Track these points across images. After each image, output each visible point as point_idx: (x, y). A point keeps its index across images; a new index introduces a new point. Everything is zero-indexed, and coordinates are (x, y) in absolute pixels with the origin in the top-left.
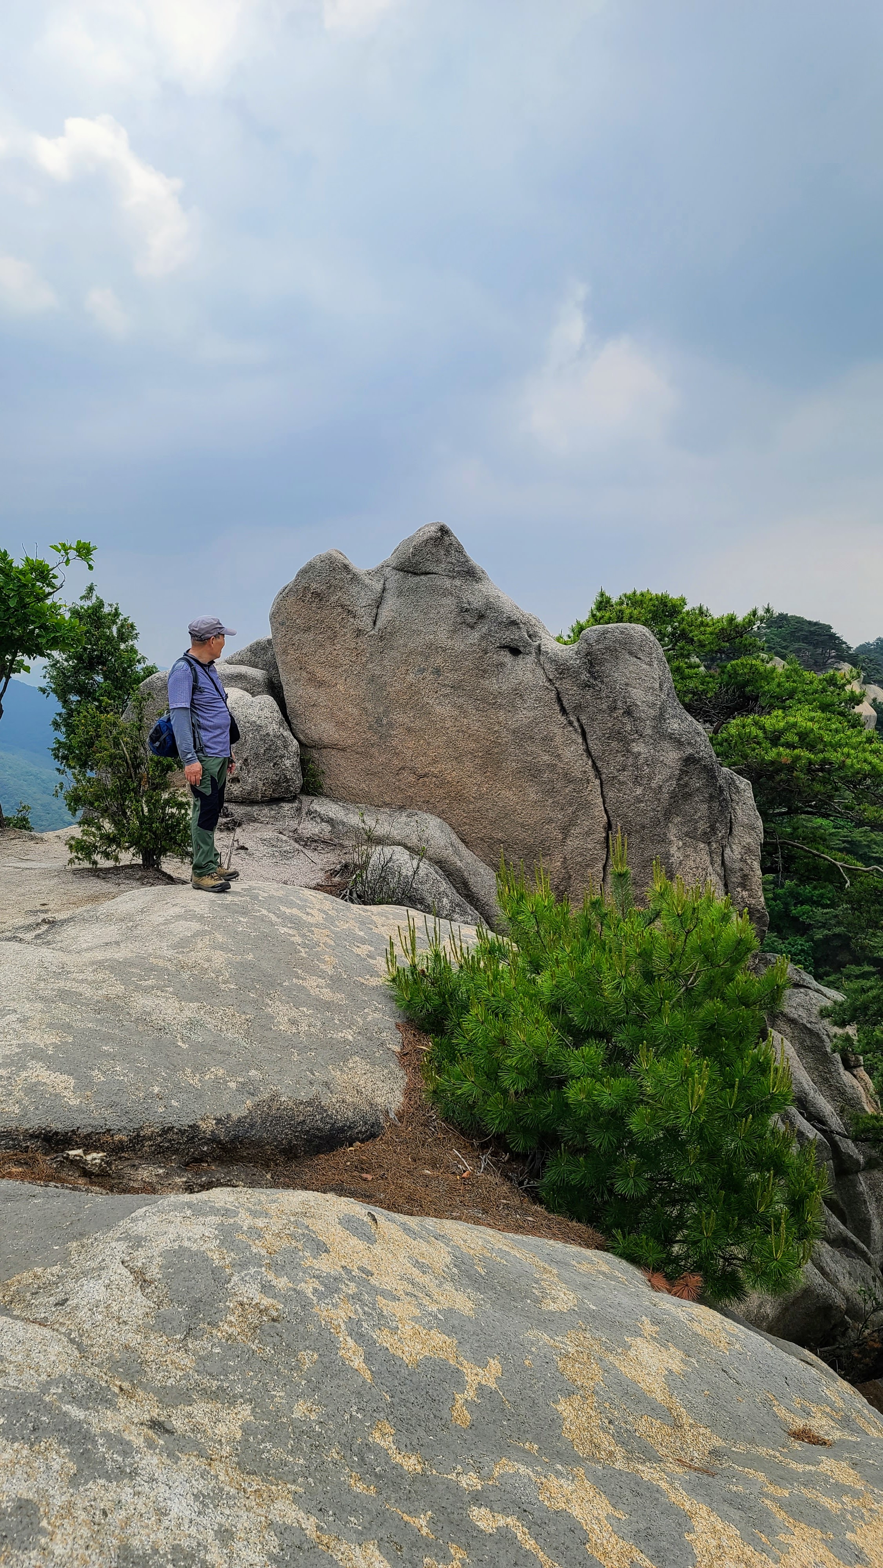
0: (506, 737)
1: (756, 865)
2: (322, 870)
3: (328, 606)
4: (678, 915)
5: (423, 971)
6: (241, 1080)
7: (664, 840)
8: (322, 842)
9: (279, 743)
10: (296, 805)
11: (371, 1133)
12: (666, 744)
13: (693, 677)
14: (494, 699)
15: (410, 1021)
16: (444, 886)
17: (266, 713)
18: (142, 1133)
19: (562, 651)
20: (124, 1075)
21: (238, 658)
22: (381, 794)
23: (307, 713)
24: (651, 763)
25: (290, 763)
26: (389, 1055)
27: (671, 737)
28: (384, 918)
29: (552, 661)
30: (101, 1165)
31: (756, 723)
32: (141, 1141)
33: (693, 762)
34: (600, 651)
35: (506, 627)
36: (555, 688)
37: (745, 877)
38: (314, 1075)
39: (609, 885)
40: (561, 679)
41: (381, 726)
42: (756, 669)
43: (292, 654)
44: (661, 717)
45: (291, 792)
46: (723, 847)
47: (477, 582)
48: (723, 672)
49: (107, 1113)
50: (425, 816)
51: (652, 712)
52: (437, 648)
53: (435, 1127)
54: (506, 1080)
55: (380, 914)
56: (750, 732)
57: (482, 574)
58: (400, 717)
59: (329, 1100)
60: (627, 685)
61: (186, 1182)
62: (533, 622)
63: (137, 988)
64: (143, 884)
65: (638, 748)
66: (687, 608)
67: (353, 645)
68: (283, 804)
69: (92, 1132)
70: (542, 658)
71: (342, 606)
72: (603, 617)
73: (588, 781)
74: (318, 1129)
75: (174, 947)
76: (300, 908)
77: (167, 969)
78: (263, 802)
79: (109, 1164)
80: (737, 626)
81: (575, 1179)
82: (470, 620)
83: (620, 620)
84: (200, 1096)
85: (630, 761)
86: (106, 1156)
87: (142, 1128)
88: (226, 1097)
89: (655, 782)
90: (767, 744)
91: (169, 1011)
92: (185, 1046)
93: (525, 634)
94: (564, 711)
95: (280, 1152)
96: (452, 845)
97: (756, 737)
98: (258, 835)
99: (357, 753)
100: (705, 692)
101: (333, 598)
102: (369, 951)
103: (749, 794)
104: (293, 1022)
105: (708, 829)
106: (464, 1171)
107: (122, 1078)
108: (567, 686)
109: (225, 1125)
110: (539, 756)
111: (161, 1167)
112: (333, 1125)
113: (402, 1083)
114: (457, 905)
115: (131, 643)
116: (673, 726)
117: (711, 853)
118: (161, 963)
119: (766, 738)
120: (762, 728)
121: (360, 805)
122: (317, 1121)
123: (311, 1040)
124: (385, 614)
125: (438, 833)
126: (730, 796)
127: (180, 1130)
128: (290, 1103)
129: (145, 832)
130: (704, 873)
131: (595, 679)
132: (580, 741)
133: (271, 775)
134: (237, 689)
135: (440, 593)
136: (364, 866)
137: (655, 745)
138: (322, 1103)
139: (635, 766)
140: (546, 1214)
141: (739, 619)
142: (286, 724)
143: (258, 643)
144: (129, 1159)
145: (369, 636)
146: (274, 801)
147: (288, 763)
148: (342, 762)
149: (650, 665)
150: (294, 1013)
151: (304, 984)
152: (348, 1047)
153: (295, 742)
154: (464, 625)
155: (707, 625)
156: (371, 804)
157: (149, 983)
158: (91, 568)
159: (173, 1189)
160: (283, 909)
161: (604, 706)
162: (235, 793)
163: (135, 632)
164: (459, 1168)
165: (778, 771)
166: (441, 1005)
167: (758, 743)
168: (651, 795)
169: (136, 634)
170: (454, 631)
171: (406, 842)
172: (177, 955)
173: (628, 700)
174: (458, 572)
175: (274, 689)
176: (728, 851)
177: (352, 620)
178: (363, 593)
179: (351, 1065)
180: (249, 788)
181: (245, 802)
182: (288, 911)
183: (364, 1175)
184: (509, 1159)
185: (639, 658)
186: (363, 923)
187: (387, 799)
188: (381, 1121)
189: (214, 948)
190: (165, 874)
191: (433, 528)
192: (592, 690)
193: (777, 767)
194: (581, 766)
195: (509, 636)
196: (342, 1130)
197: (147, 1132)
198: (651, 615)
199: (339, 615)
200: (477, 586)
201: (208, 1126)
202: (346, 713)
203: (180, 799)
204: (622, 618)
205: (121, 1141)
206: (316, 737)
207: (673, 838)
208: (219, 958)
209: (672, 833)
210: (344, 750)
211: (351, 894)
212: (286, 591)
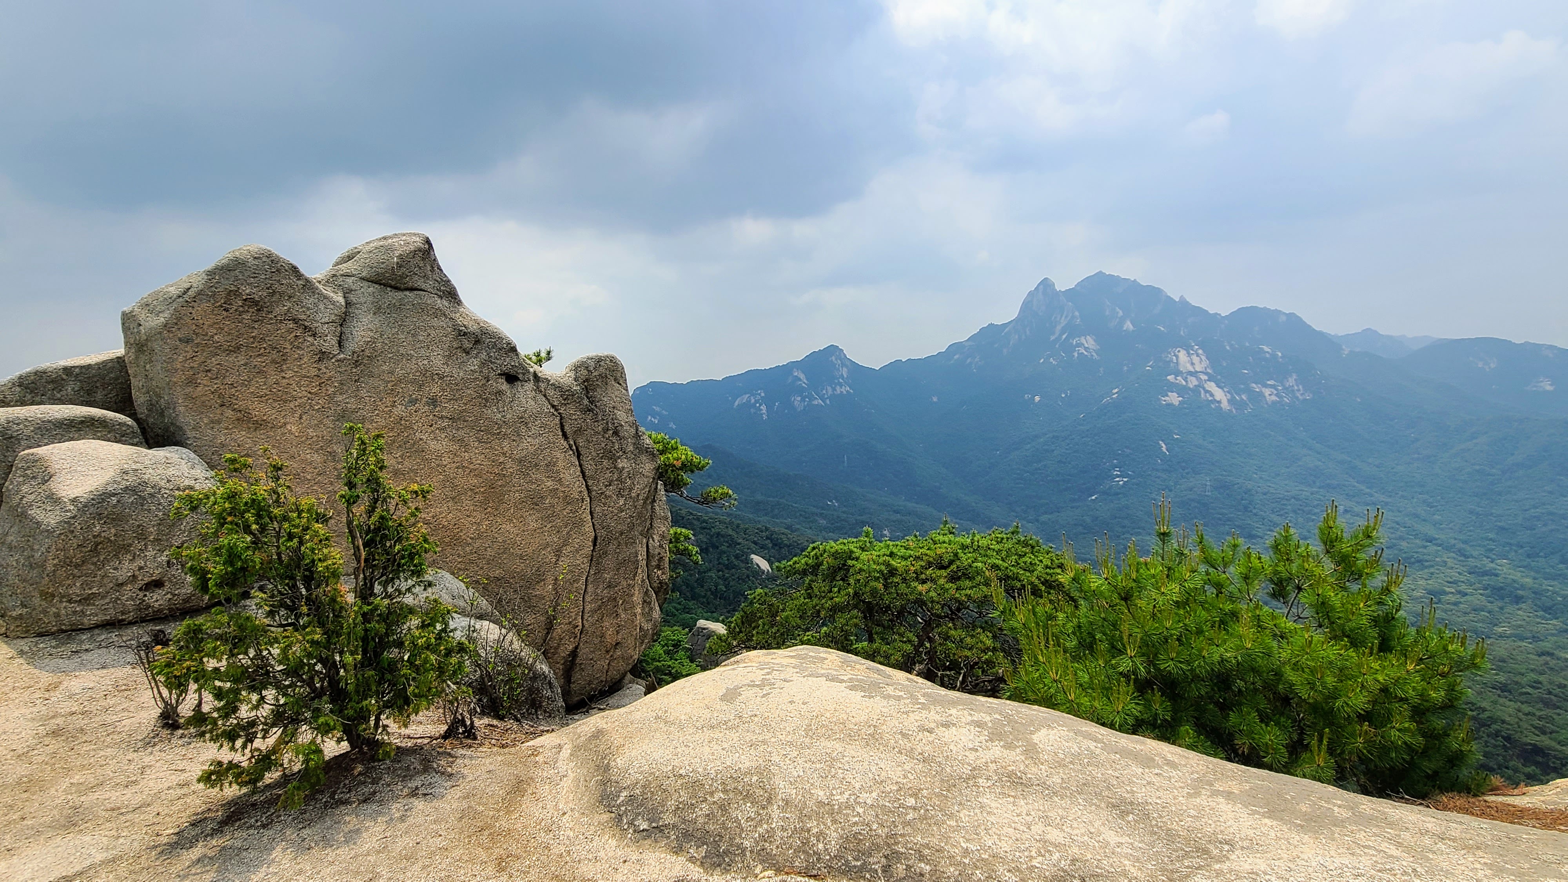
0: (511, 467)
3: (271, 319)
7: (635, 541)
14: (498, 428)
29: (553, 388)
34: (596, 378)
35: (506, 354)
37: (661, 559)
40: (564, 405)
46: (648, 539)
47: (459, 302)
52: (431, 375)
60: (613, 408)
65: (622, 464)
67: (314, 372)
70: (542, 385)
71: (295, 321)
82: (467, 345)
85: (615, 477)
89: (634, 492)
94: (565, 435)
103: (664, 492)
108: (571, 411)
110: (542, 483)
124: (357, 333)
131: (592, 403)
132: (577, 463)
135: (435, 312)
137: (634, 459)
139: (619, 479)
145: (337, 361)
154: (459, 350)
161: (600, 428)
170: (450, 357)
173: (615, 421)
174: (443, 292)
177: (309, 339)
178: (321, 306)
191: (416, 239)
192: (591, 414)
194: (577, 488)
195: (507, 363)
199: (290, 331)
200: (461, 307)
207: (638, 538)
209: (638, 534)
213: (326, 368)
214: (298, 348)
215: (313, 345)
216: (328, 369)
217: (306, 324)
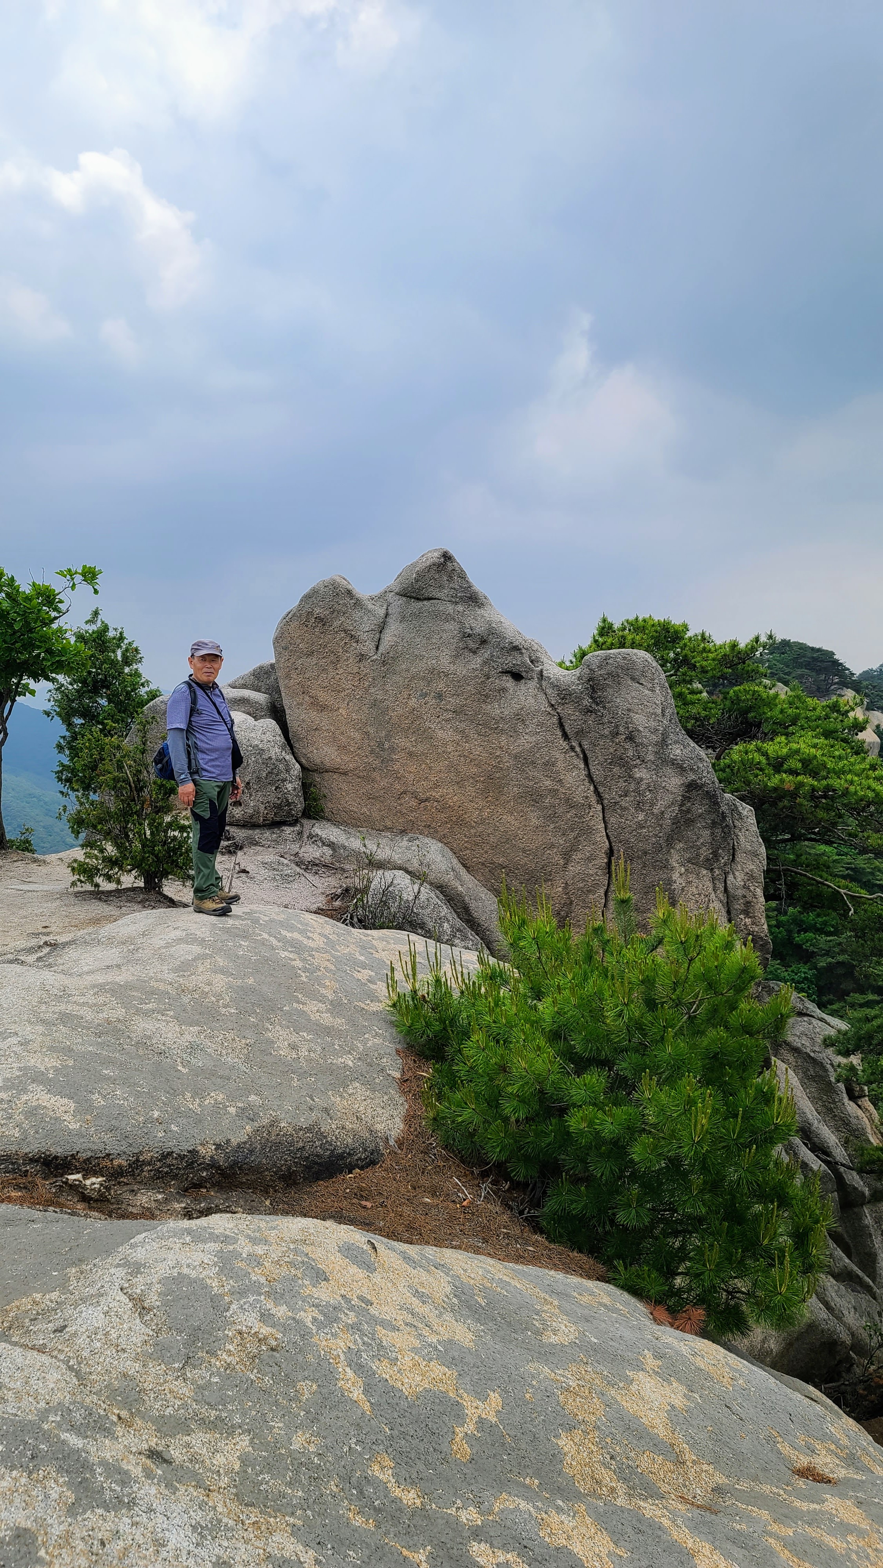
0: (508, 762)
1: (759, 892)
2: (323, 894)
3: (331, 631)
4: (681, 942)
5: (424, 997)
6: (240, 1105)
7: (666, 866)
8: (324, 866)
9: (281, 767)
10: (298, 828)
11: (370, 1160)
12: (669, 771)
13: (695, 703)
14: (495, 723)
15: (410, 1047)
16: (445, 911)
17: (269, 736)
18: (141, 1158)
19: (564, 676)
20: (125, 1099)
21: (241, 682)
22: (383, 818)
23: (309, 737)
24: (654, 788)
25: (292, 786)
26: (389, 1081)
27: (673, 762)
28: (384, 943)
29: (554, 686)
30: (100, 1190)
31: (759, 750)
32: (141, 1166)
33: (696, 788)
34: (603, 677)
35: (508, 653)
36: (557, 713)
37: (748, 904)
38: (313, 1100)
39: (611, 911)
40: (563, 704)
41: (383, 750)
42: (759, 695)
43: (295, 679)
44: (663, 743)
45: (293, 816)
46: (726, 874)
47: (480, 608)
48: (725, 698)
49: (106, 1137)
50: (427, 840)
51: (654, 738)
52: (439, 673)
53: (435, 1155)
54: (508, 1107)
55: (381, 939)
56: (753, 758)
57: (484, 600)
58: (401, 741)
59: (328, 1126)
60: (629, 710)
61: (185, 1208)
62: (536, 647)
63: (138, 1012)
64: (144, 907)
65: (640, 773)
66: (689, 634)
67: (356, 670)
68: (285, 828)
69: (92, 1156)
70: (544, 683)
71: (345, 631)
72: (605, 642)
73: (590, 807)
74: (317, 1156)
75: (176, 970)
76: (301, 932)
77: (168, 993)
78: (264, 826)
79: (108, 1189)
80: (739, 653)
81: (576, 1208)
82: (472, 645)
83: (622, 645)
84: (200, 1121)
85: (633, 786)
86: (105, 1181)
87: (141, 1153)
88: (225, 1122)
89: (657, 807)
90: (769, 771)
91: (170, 1035)
92: (185, 1071)
93: (528, 659)
94: (565, 736)
95: (279, 1178)
96: (453, 870)
97: (759, 763)
98: (259, 858)
99: (359, 777)
100: (707, 718)
101: (337, 623)
102: (370, 976)
103: (752, 820)
104: (293, 1047)
105: (711, 856)
106: (465, 1200)
107: (122, 1102)
108: (568, 711)
109: (224, 1150)
110: (540, 781)
111: (159, 1192)
112: (332, 1151)
113: (402, 1110)
114: (458, 931)
115: (135, 667)
116: (676, 751)
117: (713, 879)
118: (162, 986)
119: (769, 764)
120: (765, 754)
121: (361, 829)
122: (316, 1147)
123: (311, 1065)
124: (388, 638)
125: (439, 858)
126: (733, 822)
127: (179, 1155)
128: (290, 1129)
129: (147, 855)
130: (707, 899)
131: (597, 704)
132: (582, 766)
133: (273, 798)
134: (240, 713)
135: (443, 618)
136: (365, 890)
137: (657, 770)
138: (322, 1130)
139: (637, 791)
140: (547, 1243)
141: (742, 646)
142: (288, 748)
143: (261, 668)
144: (128, 1184)
145: (372, 661)
146: (275, 824)
147: (290, 786)
148: (344, 786)
149: (652, 691)
150: (294, 1038)
151: (305, 1009)
152: (348, 1073)
153: (297, 766)
154: (466, 650)
155: (709, 651)
156: (372, 828)
157: (150, 1006)
158: (96, 592)
159: (171, 1214)
160: (284, 933)
161: (606, 732)
162: (237, 816)
163: (140, 656)
164: (459, 1197)
165: (781, 798)
166: (441, 1031)
167: (761, 770)
168: (653, 821)
169: (141, 658)
170: (457, 656)
171: (407, 866)
172: (178, 979)
173: (630, 725)
174: (461, 598)
175: (277, 713)
176: (730, 877)
177: (354, 645)
178: (366, 618)
179: (351, 1091)
180: (250, 811)
181: (246, 826)
182: (289, 935)
183: (364, 1203)
184: (509, 1188)
185: (641, 684)
186: (363, 948)
187: (389, 824)
188: (381, 1148)
189: (216, 972)
190: (166, 897)
191: (436, 554)
192: (594, 716)
193: (779, 793)
194: (583, 791)
195: (511, 661)
196: (341, 1157)
197: (146, 1157)
198: (653, 641)
199: (342, 640)
200: (480, 612)
201: (207, 1151)
202: (349, 737)
203: (182, 822)
204: (624, 644)
205: (120, 1166)
206: (318, 761)
207: (675, 864)
208: (220, 982)
209: (675, 859)
210: (345, 774)
211: (352, 918)
212: (290, 616)
213: (364, 667)
214: (346, 651)
215: (356, 649)
216: (366, 668)
217: (353, 633)
